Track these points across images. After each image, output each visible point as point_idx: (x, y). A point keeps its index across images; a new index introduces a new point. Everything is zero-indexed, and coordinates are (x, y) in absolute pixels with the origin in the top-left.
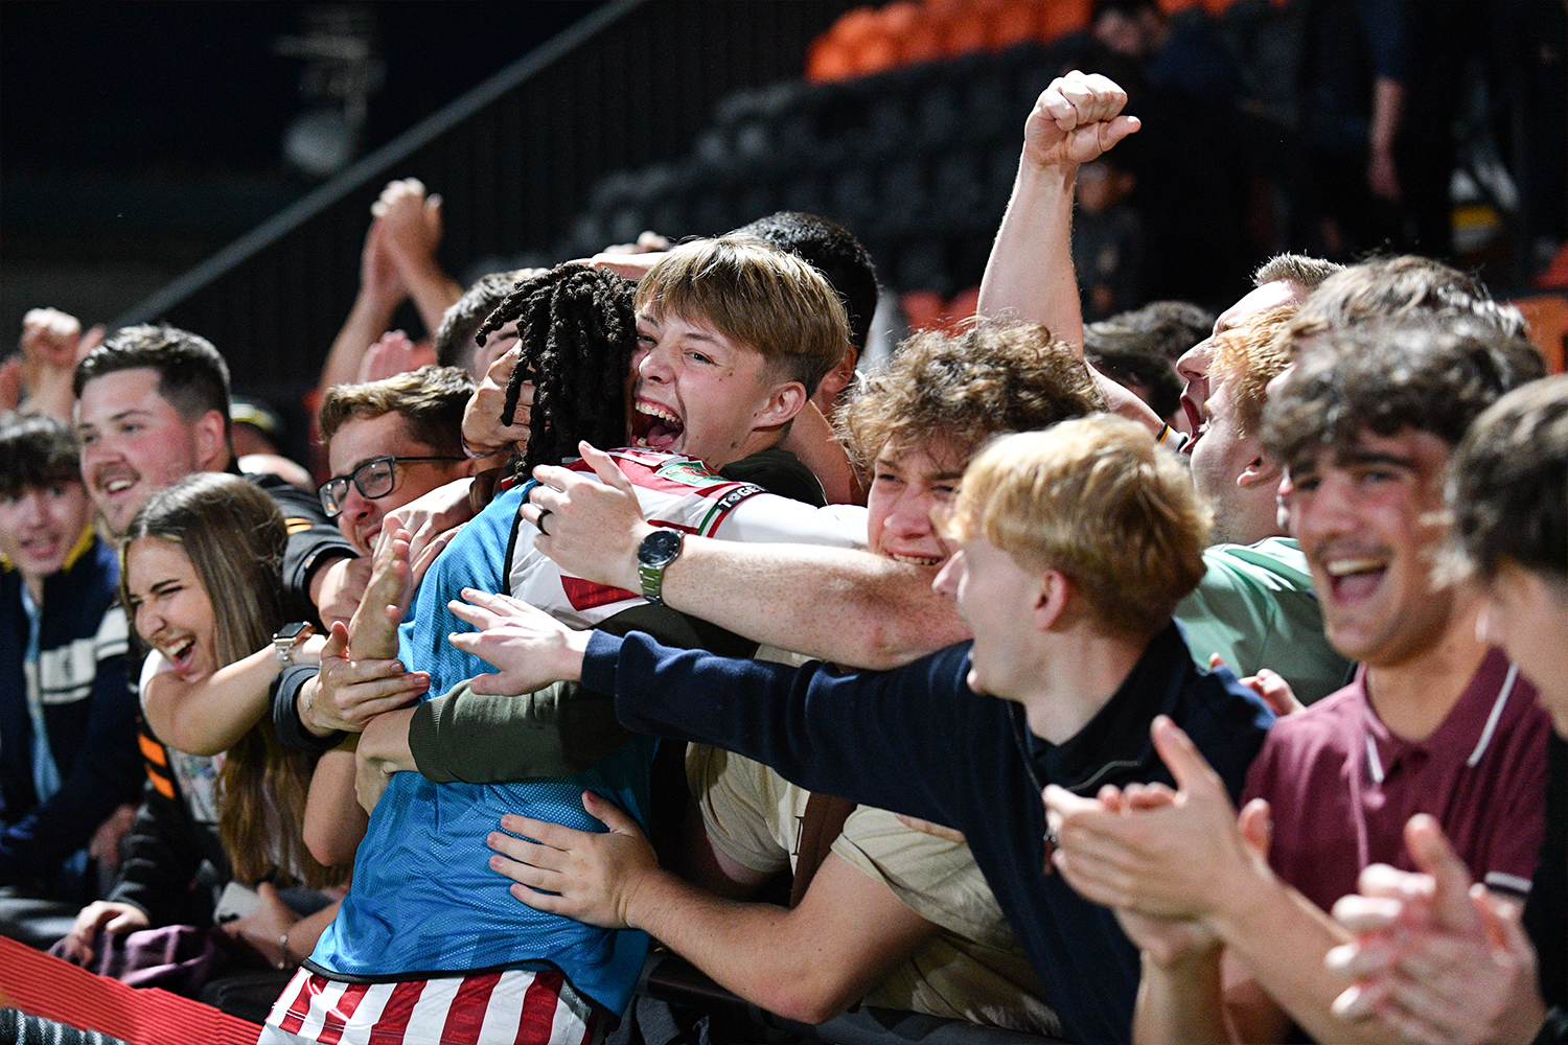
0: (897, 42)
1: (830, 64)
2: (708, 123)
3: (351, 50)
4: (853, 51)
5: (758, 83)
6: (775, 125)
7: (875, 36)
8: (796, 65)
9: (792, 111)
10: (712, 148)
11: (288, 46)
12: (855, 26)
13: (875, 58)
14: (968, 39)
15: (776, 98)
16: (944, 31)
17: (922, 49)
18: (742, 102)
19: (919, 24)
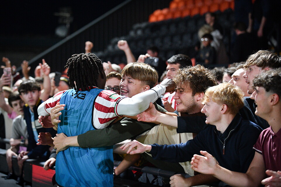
0: (165, 16)
1: (153, 19)
2: (131, 29)
3: (67, 15)
4: (157, 17)
5: (140, 22)
6: (143, 30)
7: (161, 14)
8: (147, 19)
9: (146, 27)
10: (132, 34)
11: (56, 14)
12: (157, 12)
13: (161, 18)
14: (177, 15)
15: (144, 25)
16: (173, 14)
17: (169, 17)
18: (137, 26)
19: (169, 12)
